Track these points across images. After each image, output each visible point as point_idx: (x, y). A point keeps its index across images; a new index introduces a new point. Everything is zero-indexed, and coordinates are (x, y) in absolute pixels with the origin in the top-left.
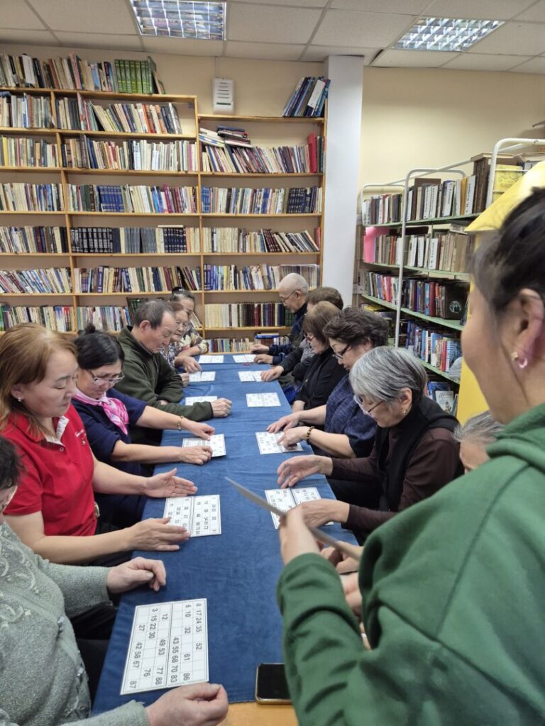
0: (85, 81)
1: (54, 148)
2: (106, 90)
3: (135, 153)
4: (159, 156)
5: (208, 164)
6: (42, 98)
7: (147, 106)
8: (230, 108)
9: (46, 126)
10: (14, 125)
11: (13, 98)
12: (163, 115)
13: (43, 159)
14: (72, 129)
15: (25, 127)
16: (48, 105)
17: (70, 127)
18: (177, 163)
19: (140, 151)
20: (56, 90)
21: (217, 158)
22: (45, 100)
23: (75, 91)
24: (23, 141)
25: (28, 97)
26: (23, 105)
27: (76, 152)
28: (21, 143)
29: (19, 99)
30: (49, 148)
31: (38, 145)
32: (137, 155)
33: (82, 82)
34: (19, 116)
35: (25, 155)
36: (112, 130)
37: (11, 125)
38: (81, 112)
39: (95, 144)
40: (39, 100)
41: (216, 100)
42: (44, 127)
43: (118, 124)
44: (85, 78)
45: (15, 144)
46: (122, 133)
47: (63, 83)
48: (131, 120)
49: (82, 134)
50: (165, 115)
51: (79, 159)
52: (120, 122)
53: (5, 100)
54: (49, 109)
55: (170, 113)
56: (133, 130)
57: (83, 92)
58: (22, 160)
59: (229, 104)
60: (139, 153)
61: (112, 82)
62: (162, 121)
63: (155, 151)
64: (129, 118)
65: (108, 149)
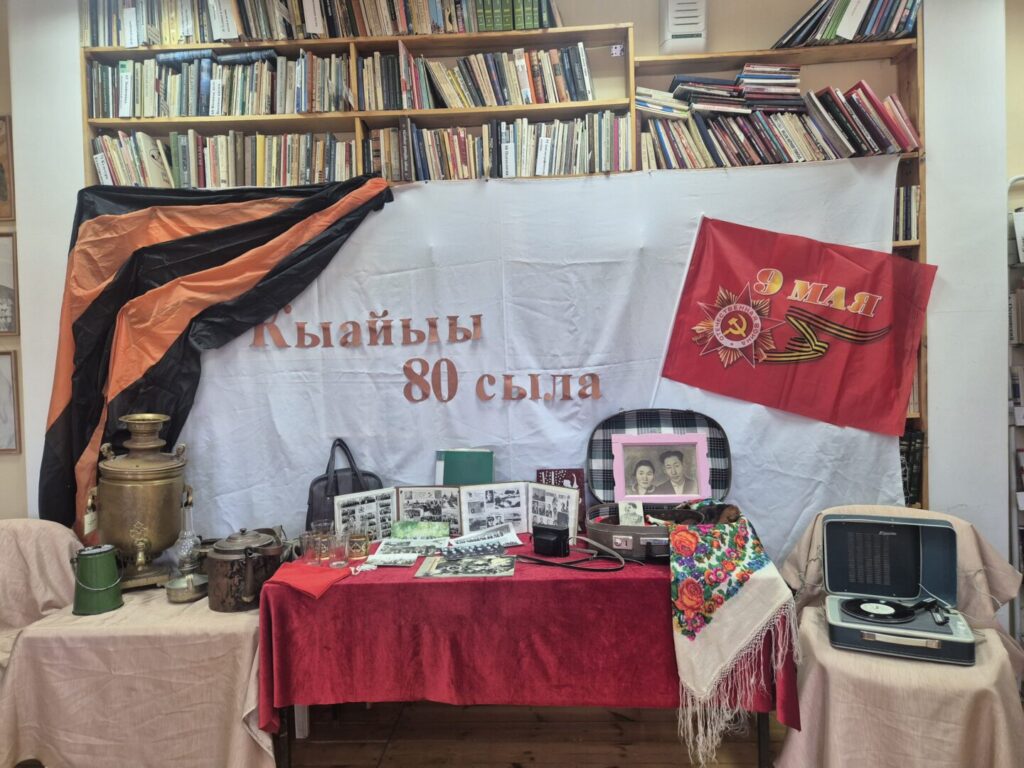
0: (415, 17)
1: (349, 149)
2: (453, 31)
3: (503, 146)
4: (553, 146)
5: (652, 154)
6: (333, 56)
7: (534, 54)
8: (700, 42)
9: (337, 109)
10: (279, 109)
11: (281, 60)
12: (564, 66)
13: (327, 169)
14: (386, 108)
15: (299, 112)
16: (344, 69)
17: (381, 106)
18: (588, 157)
19: (515, 141)
20: (361, 39)
21: (672, 142)
22: (338, 60)
23: (395, 38)
24: (292, 140)
25: (308, 55)
26: (298, 72)
27: (389, 153)
28: (289, 142)
29: (291, 63)
30: (340, 148)
31: (320, 145)
32: (508, 150)
33: (409, 19)
34: (289, 92)
35: (294, 165)
36: (460, 105)
37: (273, 111)
38: (403, 76)
39: (427, 134)
40: (327, 60)
41: (671, 28)
42: (333, 109)
43: (474, 93)
44: (414, 11)
45: (279, 146)
46: (480, 109)
47: (373, 26)
48: (500, 83)
49: (404, 116)
50: (567, 66)
51: (395, 163)
52: (478, 90)
53: (266, 66)
54: (344, 77)
55: (579, 61)
56: (502, 100)
57: (411, 37)
58: (288, 175)
59: (699, 35)
60: (511, 145)
61: (465, 16)
62: (561, 79)
63: (543, 138)
64: (495, 79)
65: (451, 141)
